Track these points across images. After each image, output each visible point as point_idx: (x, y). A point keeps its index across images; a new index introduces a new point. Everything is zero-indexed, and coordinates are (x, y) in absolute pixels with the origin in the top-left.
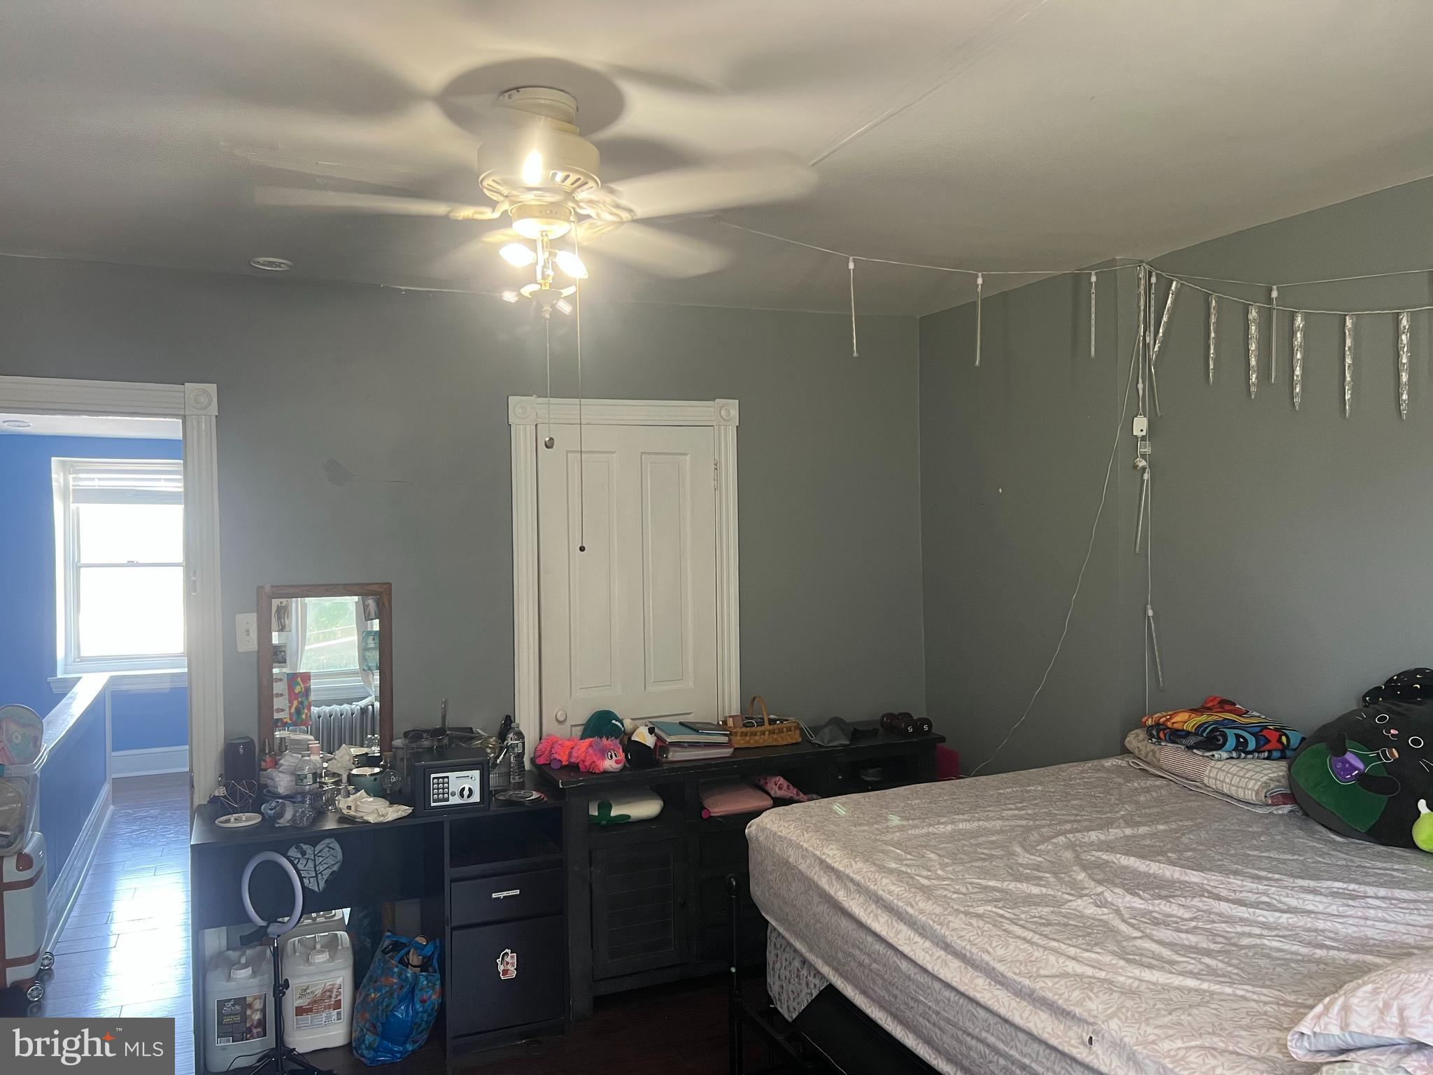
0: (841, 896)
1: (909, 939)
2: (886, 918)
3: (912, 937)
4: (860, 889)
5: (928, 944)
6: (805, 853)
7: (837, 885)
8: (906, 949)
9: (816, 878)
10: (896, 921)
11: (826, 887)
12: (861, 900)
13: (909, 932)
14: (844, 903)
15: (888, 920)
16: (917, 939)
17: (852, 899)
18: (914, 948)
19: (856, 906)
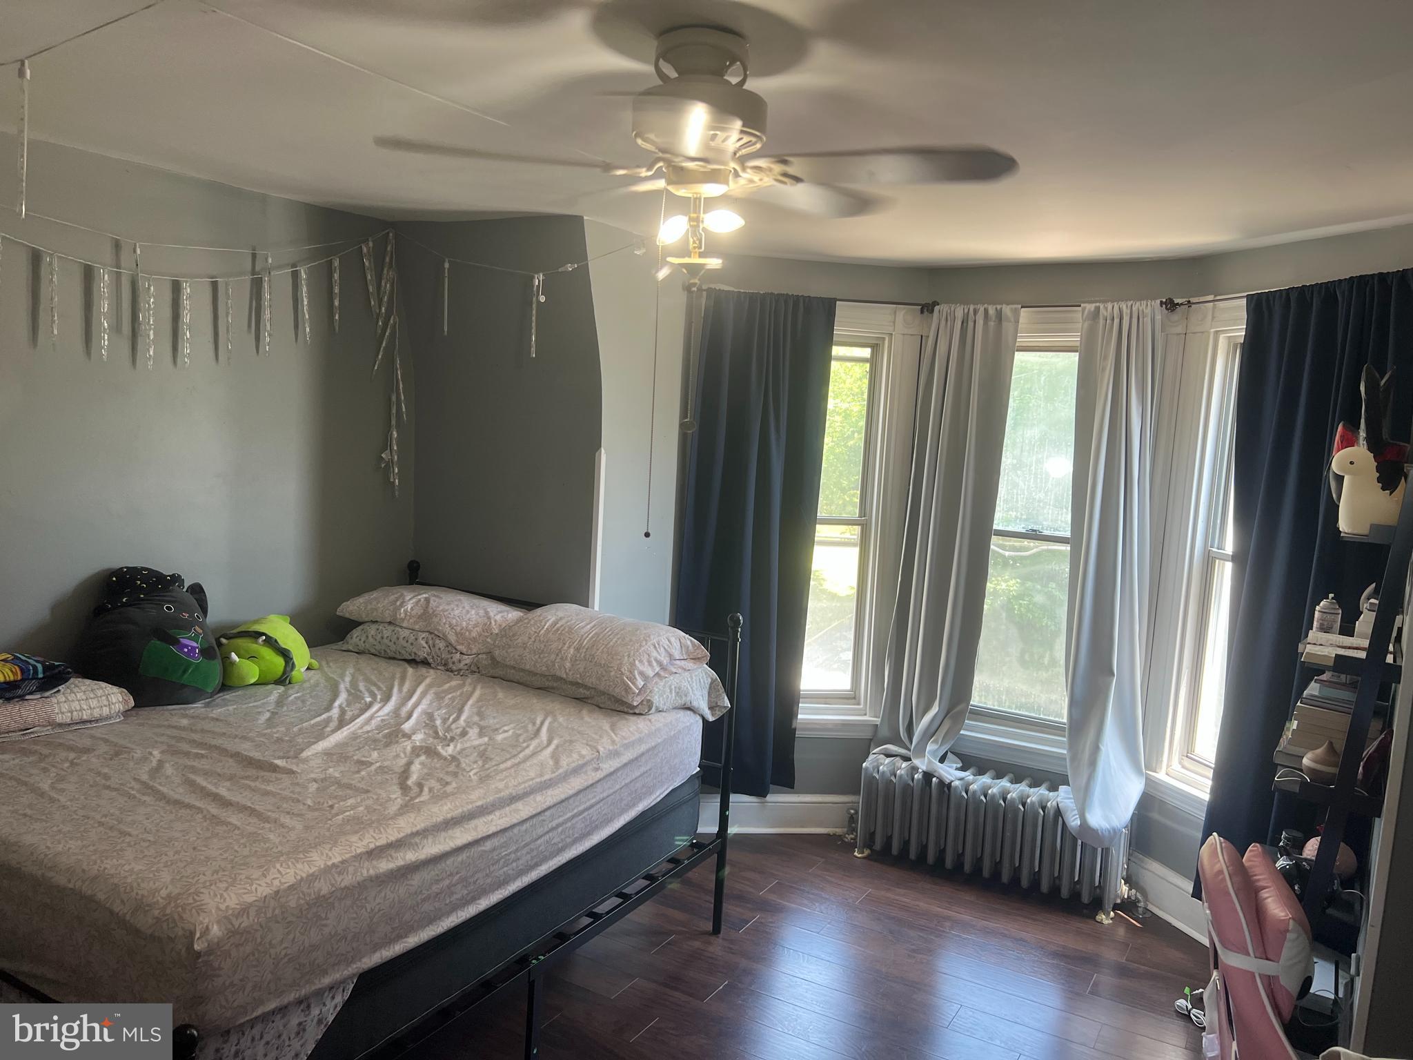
0: (411, 856)
1: (486, 823)
2: (458, 830)
3: (485, 820)
4: (424, 833)
5: (497, 813)
6: (341, 867)
7: (400, 855)
8: (493, 829)
9: (372, 872)
10: (467, 824)
11: (391, 866)
12: (430, 840)
13: (481, 821)
14: (420, 857)
15: (461, 830)
16: (490, 817)
17: (422, 848)
18: (494, 824)
19: (431, 848)
